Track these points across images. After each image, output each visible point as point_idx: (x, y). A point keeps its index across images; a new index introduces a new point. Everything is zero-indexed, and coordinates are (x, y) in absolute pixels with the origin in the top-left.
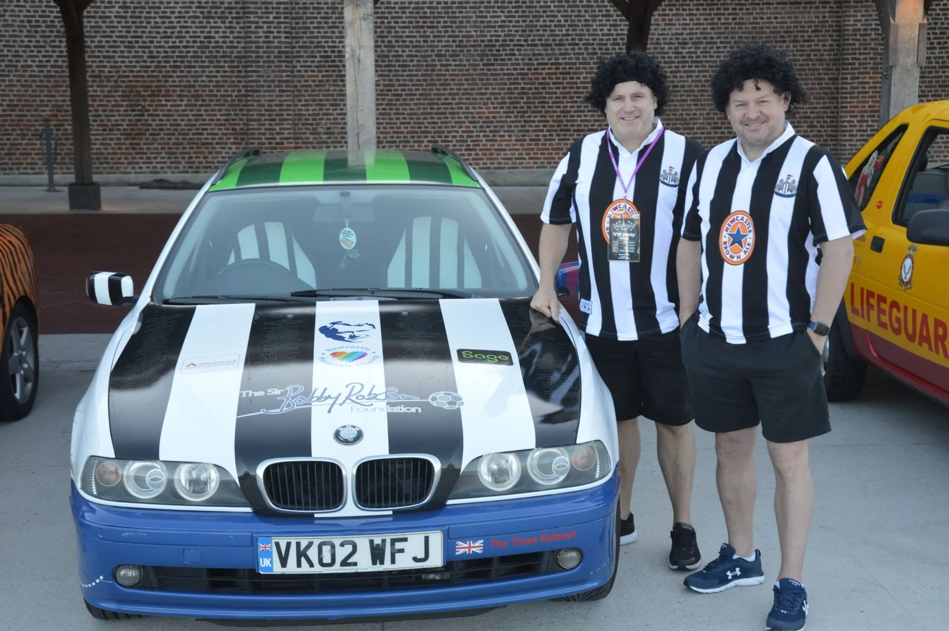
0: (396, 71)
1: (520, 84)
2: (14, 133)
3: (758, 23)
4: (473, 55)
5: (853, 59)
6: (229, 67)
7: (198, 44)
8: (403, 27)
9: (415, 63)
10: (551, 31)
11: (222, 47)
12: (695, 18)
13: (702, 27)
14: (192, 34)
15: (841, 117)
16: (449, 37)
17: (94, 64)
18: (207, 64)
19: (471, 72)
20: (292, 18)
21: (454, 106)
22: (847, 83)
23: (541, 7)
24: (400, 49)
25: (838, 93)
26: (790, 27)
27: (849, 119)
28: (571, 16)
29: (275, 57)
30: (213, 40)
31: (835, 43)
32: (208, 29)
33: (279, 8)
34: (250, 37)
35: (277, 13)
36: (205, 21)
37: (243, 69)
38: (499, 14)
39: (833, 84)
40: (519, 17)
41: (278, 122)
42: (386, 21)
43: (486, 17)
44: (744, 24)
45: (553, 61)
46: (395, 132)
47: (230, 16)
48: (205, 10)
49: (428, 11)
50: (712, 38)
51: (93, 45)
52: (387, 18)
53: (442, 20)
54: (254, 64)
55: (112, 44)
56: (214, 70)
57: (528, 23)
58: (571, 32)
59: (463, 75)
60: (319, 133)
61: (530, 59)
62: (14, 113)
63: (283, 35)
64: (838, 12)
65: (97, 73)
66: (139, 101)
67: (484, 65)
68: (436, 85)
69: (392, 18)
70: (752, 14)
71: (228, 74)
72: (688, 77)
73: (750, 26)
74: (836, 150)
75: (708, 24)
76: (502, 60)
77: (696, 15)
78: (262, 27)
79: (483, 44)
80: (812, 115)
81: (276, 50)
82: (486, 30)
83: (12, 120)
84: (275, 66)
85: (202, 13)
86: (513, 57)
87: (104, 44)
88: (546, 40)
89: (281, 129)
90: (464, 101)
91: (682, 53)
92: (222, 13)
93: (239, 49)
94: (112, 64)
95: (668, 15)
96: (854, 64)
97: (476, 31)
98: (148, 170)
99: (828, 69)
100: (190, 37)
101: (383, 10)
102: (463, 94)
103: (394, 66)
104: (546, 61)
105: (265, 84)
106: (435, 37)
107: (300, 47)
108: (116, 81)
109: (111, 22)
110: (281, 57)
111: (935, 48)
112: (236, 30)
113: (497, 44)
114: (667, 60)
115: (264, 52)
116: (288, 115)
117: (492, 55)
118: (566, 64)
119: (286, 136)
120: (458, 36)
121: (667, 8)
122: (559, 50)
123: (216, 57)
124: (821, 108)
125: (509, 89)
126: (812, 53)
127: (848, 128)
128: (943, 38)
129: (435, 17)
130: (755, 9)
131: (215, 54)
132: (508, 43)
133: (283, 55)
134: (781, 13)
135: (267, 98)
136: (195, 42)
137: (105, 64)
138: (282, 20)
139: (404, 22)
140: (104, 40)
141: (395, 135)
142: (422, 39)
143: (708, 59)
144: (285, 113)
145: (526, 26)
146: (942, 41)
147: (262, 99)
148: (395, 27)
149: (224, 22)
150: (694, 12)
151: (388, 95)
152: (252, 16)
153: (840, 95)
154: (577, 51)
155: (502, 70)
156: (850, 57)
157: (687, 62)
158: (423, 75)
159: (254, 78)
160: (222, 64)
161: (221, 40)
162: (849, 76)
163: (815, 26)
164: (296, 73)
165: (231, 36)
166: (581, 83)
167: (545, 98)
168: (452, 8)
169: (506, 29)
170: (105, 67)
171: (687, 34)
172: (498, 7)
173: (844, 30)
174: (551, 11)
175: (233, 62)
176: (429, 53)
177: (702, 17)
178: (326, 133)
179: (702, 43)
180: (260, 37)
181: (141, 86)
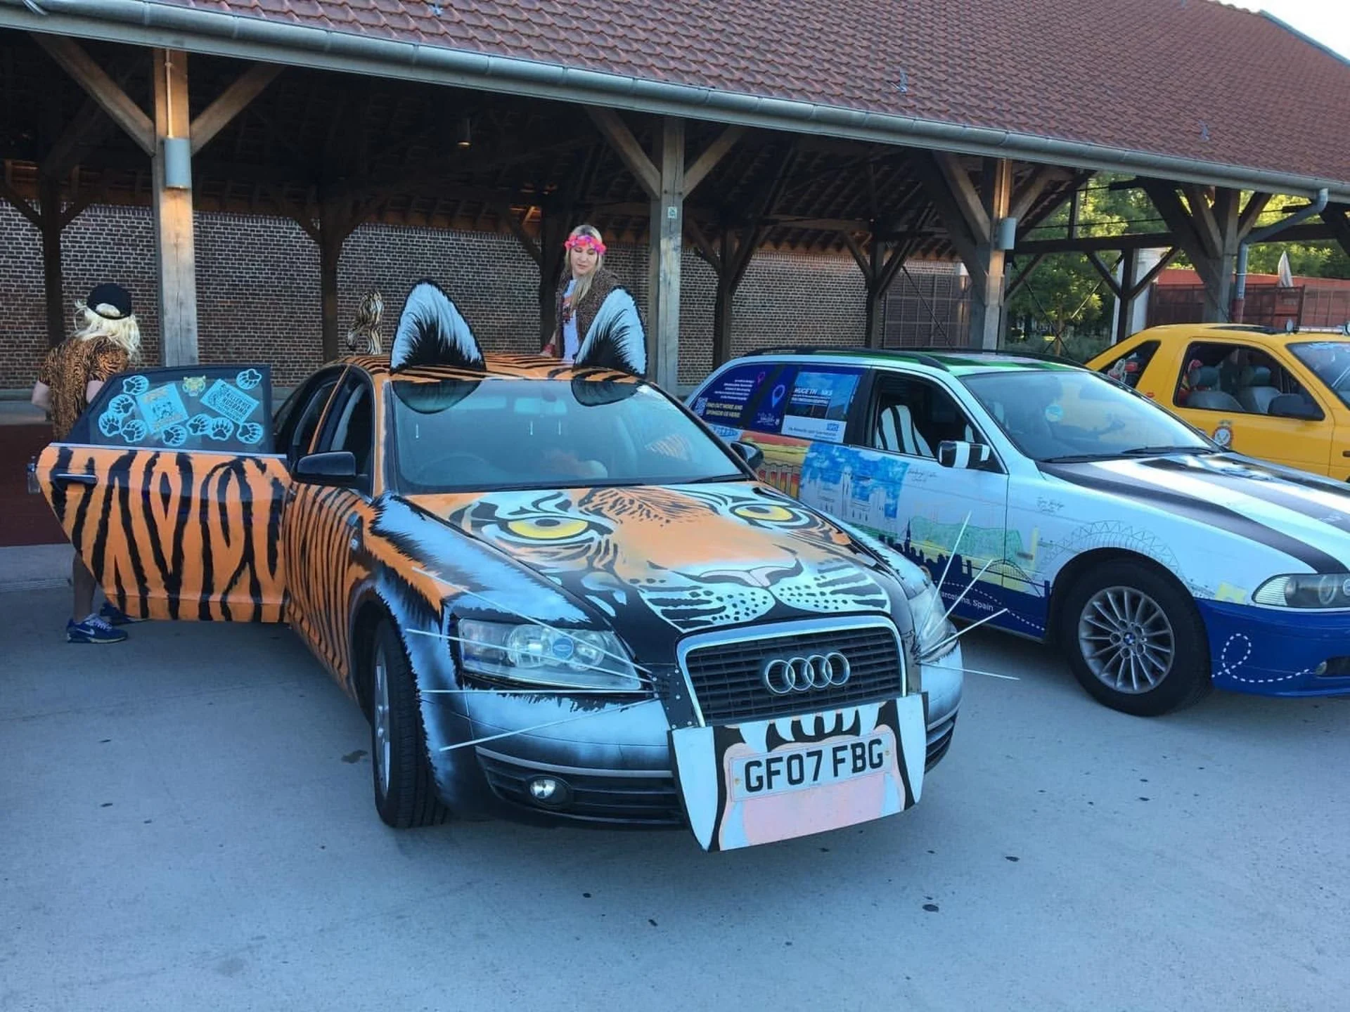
7: (109, 268)
11: (133, 272)
30: (124, 265)
32: (119, 255)
36: (116, 247)
48: (116, 238)
60: (229, 353)
85: (112, 239)
100: (101, 261)
136: (106, 266)
151: (291, 321)
172: (385, 252)
178: (234, 353)
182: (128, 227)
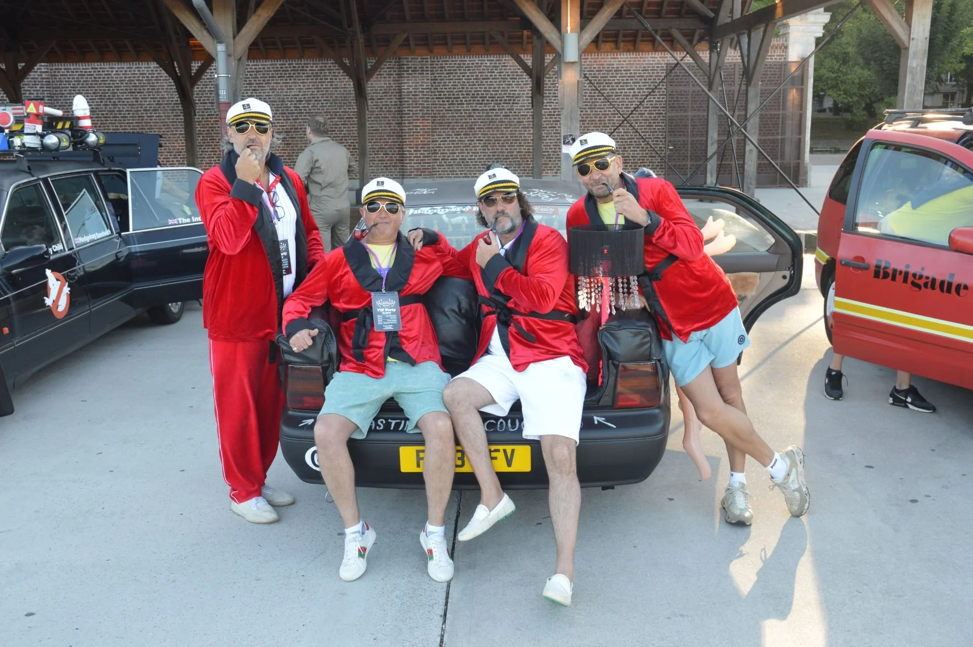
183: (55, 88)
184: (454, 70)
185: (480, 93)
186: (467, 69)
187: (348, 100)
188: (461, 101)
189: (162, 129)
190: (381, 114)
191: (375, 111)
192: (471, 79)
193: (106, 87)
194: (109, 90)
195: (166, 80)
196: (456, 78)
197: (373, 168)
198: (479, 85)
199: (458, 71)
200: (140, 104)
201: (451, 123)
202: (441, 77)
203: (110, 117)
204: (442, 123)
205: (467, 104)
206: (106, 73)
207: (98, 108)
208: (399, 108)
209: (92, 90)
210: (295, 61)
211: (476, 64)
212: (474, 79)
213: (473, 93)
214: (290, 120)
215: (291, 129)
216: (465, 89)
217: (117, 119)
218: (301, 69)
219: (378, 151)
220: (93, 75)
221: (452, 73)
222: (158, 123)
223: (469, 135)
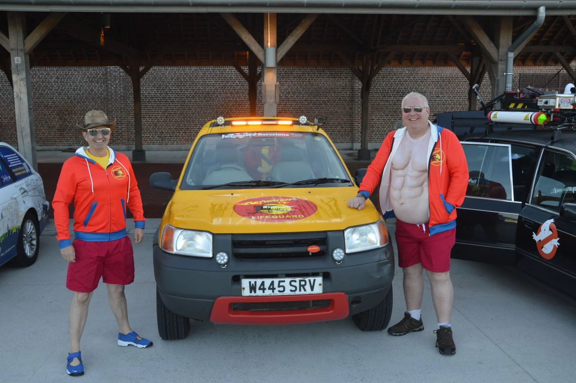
0: (169, 104)
1: (221, 109)
2: (12, 129)
3: (319, 85)
4: (201, 97)
5: (358, 100)
6: (100, 102)
7: (88, 93)
8: (172, 86)
9: (177, 100)
10: (234, 87)
11: (97, 94)
12: (293, 82)
13: (296, 86)
14: (85, 89)
15: (354, 124)
16: (191, 90)
17: (45, 101)
18: (91, 101)
19: (200, 104)
20: (126, 82)
21: (193, 118)
22: (356, 110)
23: (229, 78)
24: (171, 95)
25: (353, 114)
26: (332, 87)
27: (357, 124)
28: (242, 81)
29: (119, 98)
30: (93, 91)
31: (351, 94)
32: (92, 87)
33: (120, 78)
34: (108, 90)
35: (119, 80)
36: (90, 83)
37: (106, 103)
38: (212, 80)
39: (350, 110)
40: (220, 82)
41: (120, 124)
42: (165, 83)
43: (206, 82)
44: (313, 85)
45: (234, 100)
46: (169, 129)
47: (100, 81)
48: (90, 79)
49: (182, 79)
50: (300, 91)
51: (44, 93)
52: (165, 82)
53: (188, 83)
54: (110, 101)
55: (52, 93)
56: (94, 103)
57: (224, 84)
58: (242, 88)
59: (197, 105)
61: (225, 99)
62: (12, 121)
63: (122, 89)
64: (352, 81)
65: (46, 105)
66: (63, 116)
67: (206, 101)
68: (186, 109)
69: (168, 82)
70: (317, 81)
71: (100, 105)
72: (291, 106)
73: (316, 86)
74: (352, 137)
75: (298, 85)
76: (213, 99)
77: (293, 81)
78: (113, 86)
79: (205, 93)
80: (342, 123)
81: (119, 95)
82: (206, 87)
83: (11, 124)
84: (119, 102)
85: (89, 80)
86: (218, 98)
87: (49, 93)
88: (231, 91)
89: (121, 127)
90: (198, 116)
91: (288, 97)
92: (97, 80)
93: (104, 95)
94: (52, 101)
95: (282, 81)
96: (358, 102)
97: (202, 87)
98: (67, 144)
99: (348, 104)
100: (84, 90)
101: (164, 79)
102: (197, 113)
103: (169, 102)
104: (231, 100)
105: (115, 109)
106: (185, 90)
107: (129, 94)
108: (54, 108)
109: (52, 84)
110: (121, 98)
111: (391, 97)
112: (103, 87)
113: (211, 93)
114: (282, 99)
115: (114, 96)
116: (124, 122)
117: (209, 97)
118: (240, 101)
119: (123, 130)
120: (195, 89)
121: (282, 78)
122: (237, 95)
123: (95, 98)
124: (346, 120)
125: (216, 111)
126: (342, 98)
127: (357, 128)
128: (394, 93)
129: (185, 82)
130: (318, 79)
131: (94, 97)
132: (216, 92)
133: (122, 97)
134: (328, 81)
135: (116, 115)
136: (86, 92)
137: (50, 101)
138: (121, 83)
139: (173, 84)
140: (49, 91)
141: (169, 130)
142: (180, 91)
143: (299, 99)
144: (123, 121)
145: (223, 85)
146: (394, 94)
147: (114, 115)
148: (168, 86)
149: (98, 84)
150: (293, 80)
151: (166, 113)
152: (109, 81)
153: (353, 115)
154: (244, 96)
155: (213, 103)
156: (357, 99)
157: (290, 100)
158: (180, 105)
159: (110, 107)
160: (97, 101)
161: (97, 91)
162: (357, 107)
163: (343, 87)
164: (128, 105)
165: (101, 89)
166: (246, 109)
167: (231, 115)
168: (192, 78)
169: (215, 87)
170: (50, 102)
171: (290, 89)
172: (211, 78)
173: (355, 88)
174: (233, 79)
175: (102, 100)
176: (183, 96)
177: (296, 82)
179: (296, 93)
180: (113, 90)
181: (64, 110)
182: (95, 74)
183: (128, 82)
184: (386, 76)
185: (401, 90)
186: (394, 75)
187: (319, 93)
188: (390, 95)
189: (197, 109)
190: (340, 102)
191: (336, 100)
192: (396, 81)
193: (162, 82)
194: (164, 84)
195: (202, 78)
196: (387, 80)
197: (334, 136)
198: (401, 85)
199: (388, 76)
200: (184, 93)
201: (383, 108)
202: (378, 79)
203: (163, 102)
204: (378, 108)
205: (393, 97)
206: (162, 73)
207: (155, 96)
208: (351, 98)
209: (152, 84)
210: (287, 67)
211: (400, 72)
212: (398, 81)
213: (397, 90)
214: (281, 105)
215: (282, 110)
216: (393, 87)
217: (168, 103)
218: (290, 72)
219: (337, 125)
220: (153, 74)
221: (385, 77)
222: (195, 105)
223: (394, 116)
